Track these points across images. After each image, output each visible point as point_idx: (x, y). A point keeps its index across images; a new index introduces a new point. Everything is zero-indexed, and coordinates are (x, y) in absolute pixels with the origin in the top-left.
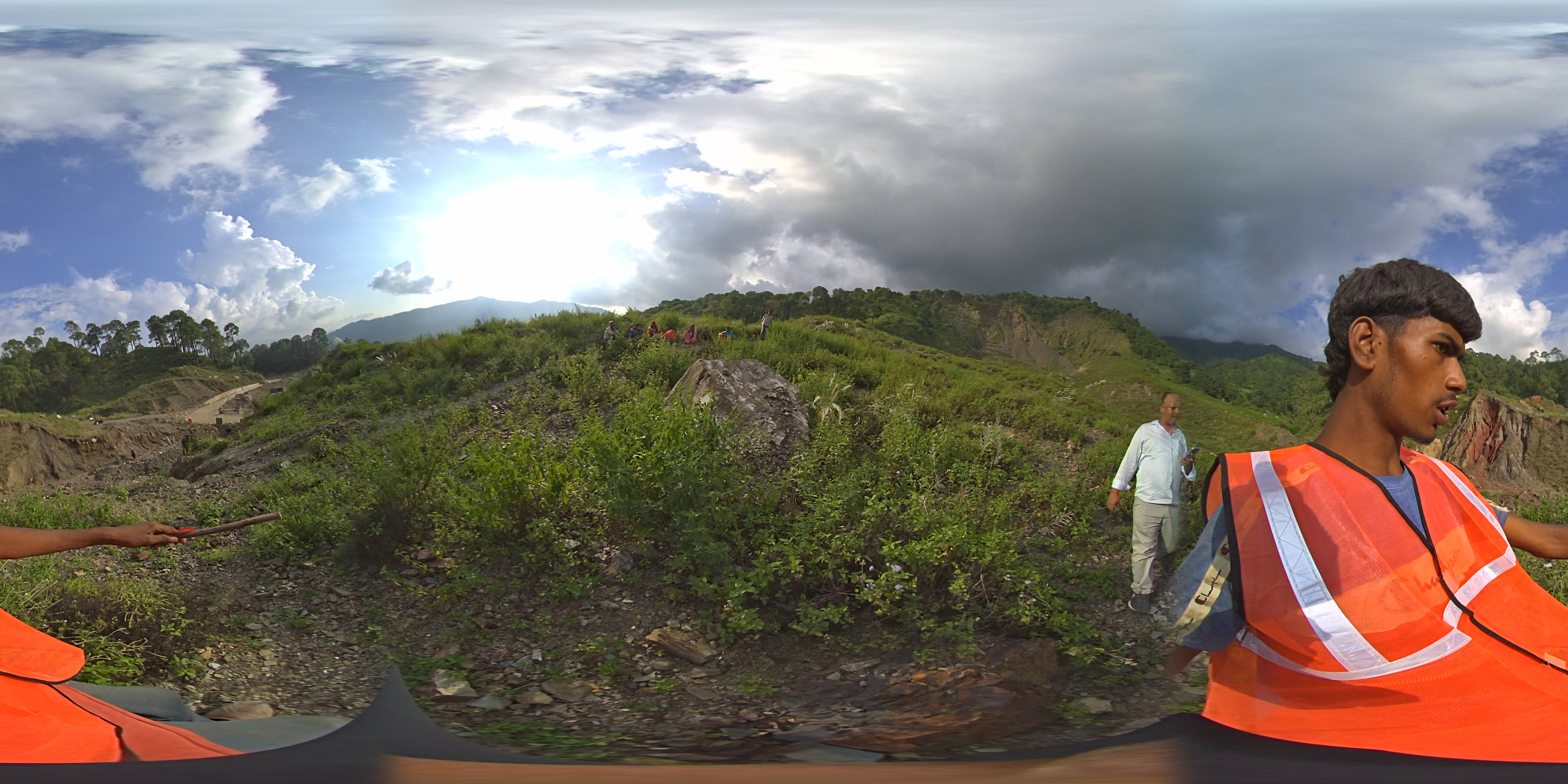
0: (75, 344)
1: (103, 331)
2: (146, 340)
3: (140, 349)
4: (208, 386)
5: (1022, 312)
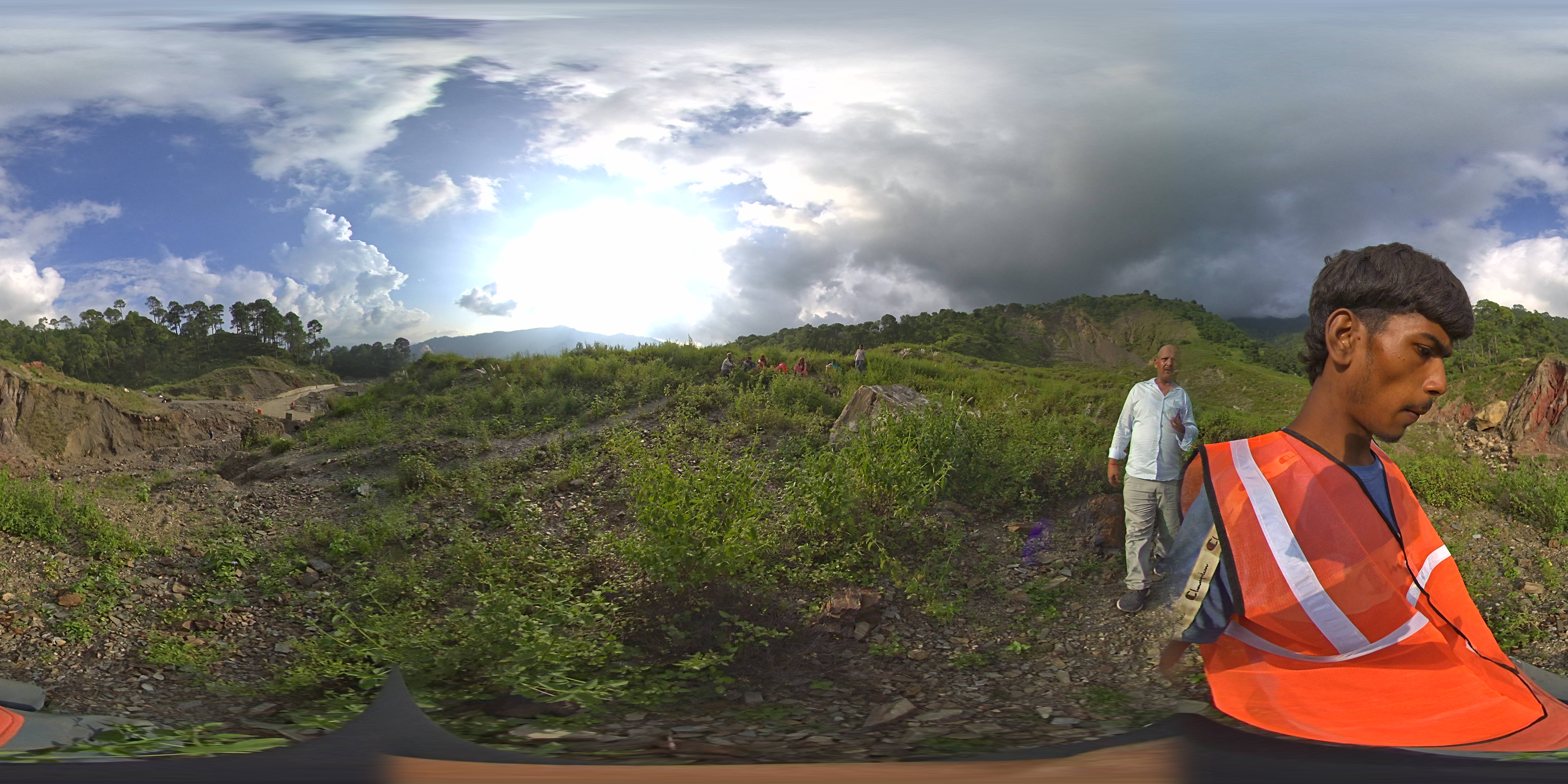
0: (155, 320)
1: (185, 310)
2: (229, 327)
3: (220, 333)
4: (283, 380)
5: (1086, 315)
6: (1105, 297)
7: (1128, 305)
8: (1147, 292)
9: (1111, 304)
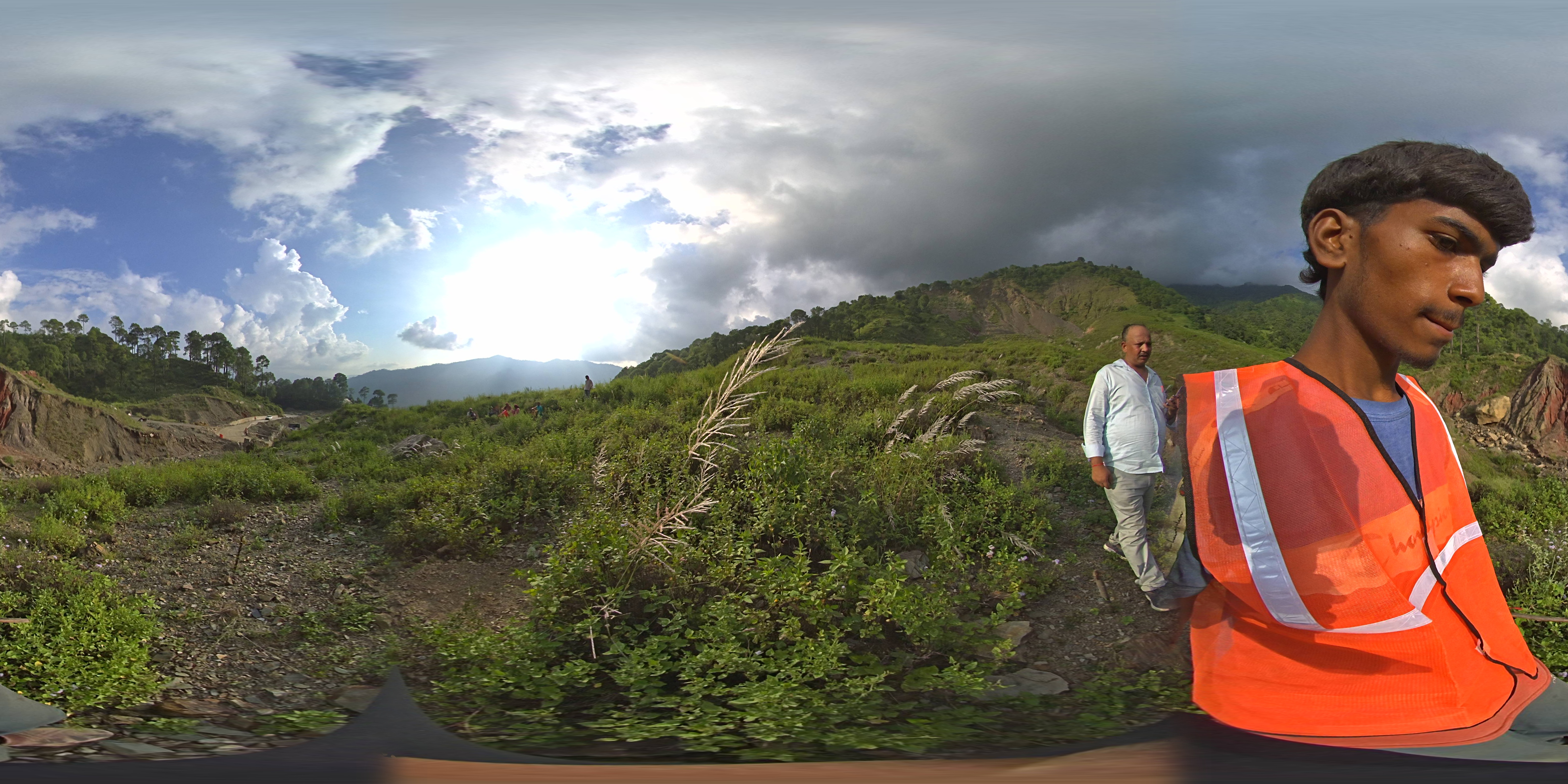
0: (115, 338)
1: (145, 333)
2: (182, 353)
3: (173, 358)
4: (234, 409)
5: (1016, 286)
6: (1035, 266)
7: (1062, 273)
8: (1081, 259)
9: (1043, 273)
